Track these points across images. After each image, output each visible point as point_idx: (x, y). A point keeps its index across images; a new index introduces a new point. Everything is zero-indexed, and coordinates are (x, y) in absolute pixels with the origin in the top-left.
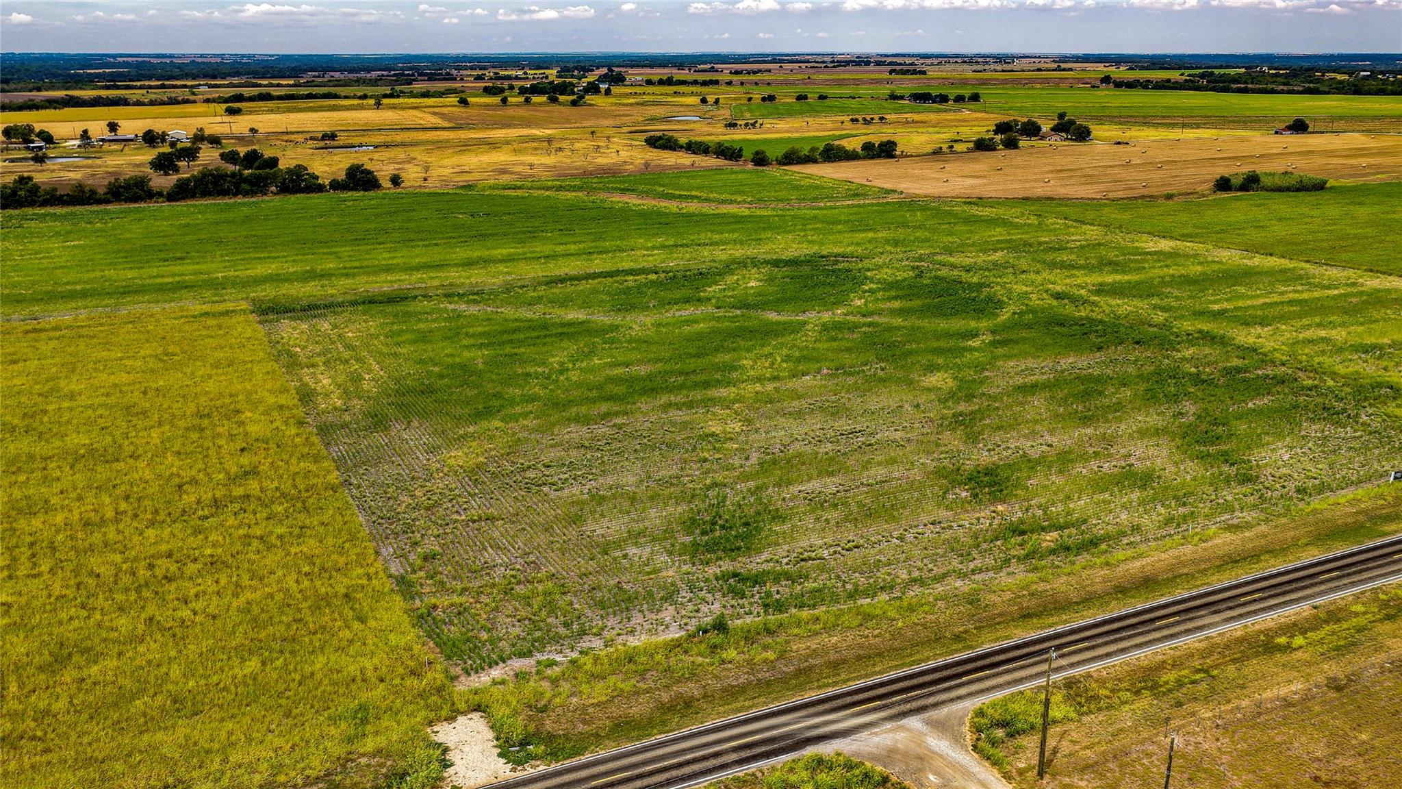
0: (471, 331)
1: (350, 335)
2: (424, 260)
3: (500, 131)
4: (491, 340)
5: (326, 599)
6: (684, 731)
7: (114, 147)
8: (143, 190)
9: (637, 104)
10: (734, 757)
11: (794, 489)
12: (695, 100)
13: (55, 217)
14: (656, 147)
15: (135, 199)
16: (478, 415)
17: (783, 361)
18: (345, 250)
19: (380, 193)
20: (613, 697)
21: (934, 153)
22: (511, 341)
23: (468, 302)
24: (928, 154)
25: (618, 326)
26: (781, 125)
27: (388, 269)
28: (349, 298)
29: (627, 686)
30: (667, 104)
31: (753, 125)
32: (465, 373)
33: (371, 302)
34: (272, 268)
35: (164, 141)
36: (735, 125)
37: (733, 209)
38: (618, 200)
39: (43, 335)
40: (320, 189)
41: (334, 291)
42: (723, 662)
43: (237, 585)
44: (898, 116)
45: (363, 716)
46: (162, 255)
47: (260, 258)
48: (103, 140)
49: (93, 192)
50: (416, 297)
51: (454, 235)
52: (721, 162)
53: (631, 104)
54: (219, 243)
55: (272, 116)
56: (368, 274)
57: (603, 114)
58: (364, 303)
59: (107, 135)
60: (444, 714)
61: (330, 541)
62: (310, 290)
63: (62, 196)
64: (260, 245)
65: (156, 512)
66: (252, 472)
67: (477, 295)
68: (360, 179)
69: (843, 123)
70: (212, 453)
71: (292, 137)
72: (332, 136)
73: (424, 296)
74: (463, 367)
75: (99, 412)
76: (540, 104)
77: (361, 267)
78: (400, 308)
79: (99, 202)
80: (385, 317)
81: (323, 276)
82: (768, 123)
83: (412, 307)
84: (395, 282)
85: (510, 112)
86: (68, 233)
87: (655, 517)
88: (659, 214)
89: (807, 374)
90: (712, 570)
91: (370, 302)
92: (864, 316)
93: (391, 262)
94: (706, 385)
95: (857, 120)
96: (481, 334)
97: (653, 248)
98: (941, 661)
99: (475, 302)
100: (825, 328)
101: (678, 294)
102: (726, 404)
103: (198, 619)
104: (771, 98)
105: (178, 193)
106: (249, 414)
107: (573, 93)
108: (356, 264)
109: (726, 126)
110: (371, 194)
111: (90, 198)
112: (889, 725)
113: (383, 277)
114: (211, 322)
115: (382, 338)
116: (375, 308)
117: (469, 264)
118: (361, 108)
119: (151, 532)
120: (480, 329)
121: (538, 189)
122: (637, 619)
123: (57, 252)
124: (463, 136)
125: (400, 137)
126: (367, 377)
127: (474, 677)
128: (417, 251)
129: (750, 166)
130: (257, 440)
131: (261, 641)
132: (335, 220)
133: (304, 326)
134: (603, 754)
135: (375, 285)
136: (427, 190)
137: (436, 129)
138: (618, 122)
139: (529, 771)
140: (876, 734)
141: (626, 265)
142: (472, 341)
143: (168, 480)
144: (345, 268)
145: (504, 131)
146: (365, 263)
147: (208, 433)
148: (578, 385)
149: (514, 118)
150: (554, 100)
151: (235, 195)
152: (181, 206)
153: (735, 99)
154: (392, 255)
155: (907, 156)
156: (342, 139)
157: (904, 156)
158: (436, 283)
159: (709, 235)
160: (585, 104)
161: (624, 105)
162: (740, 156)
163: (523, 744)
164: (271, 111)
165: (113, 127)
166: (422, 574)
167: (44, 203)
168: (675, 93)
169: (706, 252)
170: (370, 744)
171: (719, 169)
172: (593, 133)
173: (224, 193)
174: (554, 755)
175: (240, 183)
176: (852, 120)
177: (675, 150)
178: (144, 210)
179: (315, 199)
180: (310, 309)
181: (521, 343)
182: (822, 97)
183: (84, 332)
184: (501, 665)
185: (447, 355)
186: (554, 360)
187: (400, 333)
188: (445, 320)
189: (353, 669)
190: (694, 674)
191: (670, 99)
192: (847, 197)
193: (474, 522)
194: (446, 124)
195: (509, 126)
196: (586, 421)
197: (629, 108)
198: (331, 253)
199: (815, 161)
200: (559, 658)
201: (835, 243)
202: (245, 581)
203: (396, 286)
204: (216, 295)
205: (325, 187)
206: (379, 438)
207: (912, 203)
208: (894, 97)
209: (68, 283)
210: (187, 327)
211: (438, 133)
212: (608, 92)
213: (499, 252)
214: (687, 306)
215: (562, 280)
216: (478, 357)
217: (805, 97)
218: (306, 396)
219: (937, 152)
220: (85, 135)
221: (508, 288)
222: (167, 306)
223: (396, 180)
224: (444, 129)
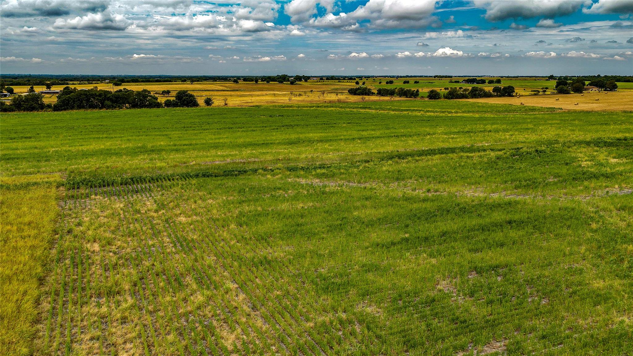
1: (183, 219)
2: (248, 140)
8: (37, 105)
14: (358, 95)
15: (31, 109)
19: (198, 108)
21: (535, 95)
23: (318, 176)
27: (217, 147)
28: (179, 170)
33: (206, 175)
40: (158, 105)
41: (164, 164)
48: (42, 93)
50: (255, 171)
51: (263, 125)
54: (70, 129)
56: (199, 150)
57: (311, 87)
58: (197, 176)
59: (45, 90)
64: (103, 130)
67: (322, 169)
68: (185, 100)
72: (168, 92)
73: (265, 170)
76: (275, 84)
77: (191, 145)
78: (241, 181)
81: (153, 151)
83: (255, 180)
84: (227, 156)
91: (204, 176)
93: (217, 141)
99: (327, 176)
104: (391, 82)
107: (289, 80)
108: (187, 142)
110: (193, 108)
113: (213, 152)
115: (232, 226)
116: (212, 183)
118: (183, 84)
124: (239, 93)
128: (238, 134)
129: (427, 100)
132: (167, 118)
133: (119, 205)
135: (207, 159)
136: (227, 107)
137: (224, 90)
144: (175, 145)
145: (261, 92)
146: (194, 142)
150: (281, 82)
152: (59, 113)
153: (372, 83)
154: (217, 137)
155: (520, 96)
157: (517, 96)
158: (270, 158)
160: (297, 84)
164: (136, 85)
165: (49, 86)
173: (93, 107)
175: (104, 100)
177: (372, 95)
180: (133, 183)
182: (417, 82)
187: (257, 217)
194: (228, 89)
198: (162, 135)
203: (229, 160)
205: (161, 105)
211: (225, 92)
212: (306, 80)
215: (399, 156)
217: (408, 82)
221: (351, 163)
223: (208, 102)
224: (228, 91)
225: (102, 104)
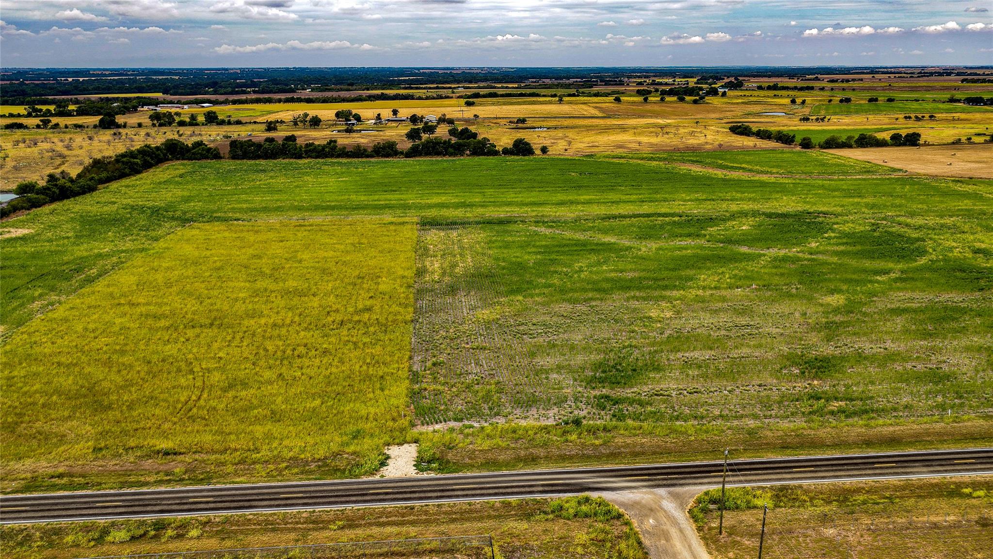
0: (538, 244)
1: (466, 241)
2: (534, 200)
3: (635, 120)
4: (547, 250)
5: (370, 378)
6: (522, 472)
7: (394, 124)
8: (392, 150)
9: (743, 103)
10: (541, 489)
11: (679, 355)
12: (787, 101)
13: (340, 164)
14: (736, 134)
15: (387, 155)
16: (512, 292)
17: (730, 278)
18: (489, 191)
19: (532, 157)
20: (493, 448)
21: (953, 143)
22: (558, 252)
23: (546, 227)
24: (948, 144)
25: (631, 248)
26: (846, 120)
27: (509, 204)
28: (477, 219)
29: (504, 445)
30: (766, 103)
31: (823, 120)
32: (520, 267)
33: (488, 223)
34: (443, 199)
35: (421, 121)
36: (807, 119)
37: (764, 178)
38: (684, 168)
39: (303, 228)
40: (496, 153)
41: (471, 215)
42: (567, 441)
43: (330, 364)
44: (947, 115)
45: (357, 435)
46: (386, 188)
47: (438, 193)
48: (388, 120)
49: (365, 150)
50: (517, 222)
51: (561, 185)
52: (778, 145)
53: (737, 103)
54: (420, 183)
55: (493, 108)
56: (495, 206)
57: (715, 110)
58: (484, 223)
59: (391, 116)
60: (397, 441)
61: (389, 349)
62: (458, 214)
63: (348, 152)
64: (442, 186)
65: (310, 324)
66: (369, 309)
67: (555, 223)
68: (522, 148)
69: (897, 119)
70: (354, 298)
71: (499, 121)
72: (523, 121)
73: (522, 221)
74: (520, 264)
75: (309, 270)
76: (671, 102)
77: (494, 202)
78: (504, 227)
79: (368, 156)
80: (491, 232)
81: (469, 206)
82: (834, 119)
83: (511, 227)
84: (510, 212)
85: (648, 107)
86: (343, 173)
87: (579, 359)
88: (710, 178)
89: (741, 287)
90: (597, 393)
92: (811, 254)
93: (513, 200)
94: (666, 288)
95: (910, 118)
96: (542, 246)
97: (689, 200)
98: (705, 463)
99: (552, 227)
100: (775, 259)
101: (686, 231)
102: (669, 300)
103: (303, 377)
104: (848, 100)
105: (411, 153)
106: (384, 279)
107: (698, 95)
108: (492, 200)
109: (801, 120)
110: (527, 158)
111: (363, 154)
112: (644, 490)
113: (504, 208)
114: (392, 227)
115: (483, 244)
116: (489, 227)
117: (562, 203)
118: (550, 103)
119: (302, 333)
120: (544, 243)
121: (636, 159)
122: (533, 411)
123: (331, 184)
124: (609, 123)
125: (567, 122)
126: (461, 265)
127: (425, 427)
128: (533, 194)
129: (798, 149)
130: (381, 293)
131: (327, 392)
132: (494, 173)
133: (442, 234)
134: (469, 474)
135: (496, 213)
136: (562, 157)
137: (593, 117)
138: (721, 116)
139: (425, 475)
140: (633, 493)
141: (663, 210)
142: (533, 250)
143: (324, 309)
144: (484, 202)
145: (638, 120)
146: (498, 200)
147: (358, 287)
148: (583, 280)
149: (650, 111)
150: (682, 100)
151: (444, 155)
152: (410, 161)
153: (820, 101)
154: (517, 196)
155: (929, 145)
156: (529, 123)
157: (926, 144)
158: (534, 214)
159: (734, 194)
160: (704, 103)
161: (732, 104)
162: (793, 141)
163: (429, 462)
164: (493, 104)
165: (395, 112)
166: (428, 372)
167: (339, 156)
168: (775, 95)
169: (724, 205)
170: (352, 448)
171: (774, 150)
172: (697, 122)
173: (438, 154)
174: (440, 470)
175: (448, 148)
176: (906, 117)
177: (749, 136)
178: (389, 162)
179: (491, 160)
180: (451, 224)
181: (564, 253)
182: (890, 100)
183: (323, 228)
184: (443, 423)
185: (514, 257)
186: (577, 266)
187: (495, 242)
188: (526, 236)
189: (363, 412)
190: (546, 445)
191: (769, 100)
192: (860, 173)
193: (474, 349)
194: (600, 115)
195: (643, 117)
196: (574, 301)
197: (735, 106)
198: (480, 193)
199: (850, 147)
200: (475, 425)
201: (824, 204)
202: (335, 363)
204: (403, 213)
205: (499, 152)
206: (449, 299)
207: (910, 179)
208: (952, 100)
209: (329, 201)
210: (378, 230)
211: (593, 120)
212: (724, 94)
213: (582, 198)
214: (687, 239)
215: (615, 217)
216: (531, 259)
217: (876, 100)
218: (421, 272)
219: (957, 142)
220: (378, 117)
221: (576, 220)
222: (374, 217)
223: (544, 150)
224: (598, 118)
225: (446, 151)
